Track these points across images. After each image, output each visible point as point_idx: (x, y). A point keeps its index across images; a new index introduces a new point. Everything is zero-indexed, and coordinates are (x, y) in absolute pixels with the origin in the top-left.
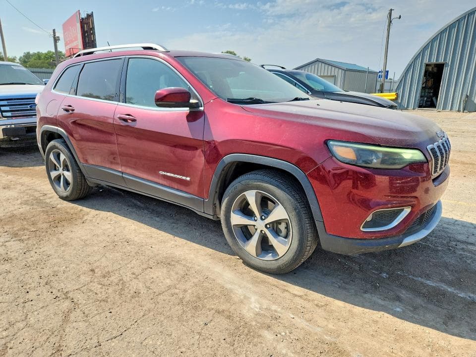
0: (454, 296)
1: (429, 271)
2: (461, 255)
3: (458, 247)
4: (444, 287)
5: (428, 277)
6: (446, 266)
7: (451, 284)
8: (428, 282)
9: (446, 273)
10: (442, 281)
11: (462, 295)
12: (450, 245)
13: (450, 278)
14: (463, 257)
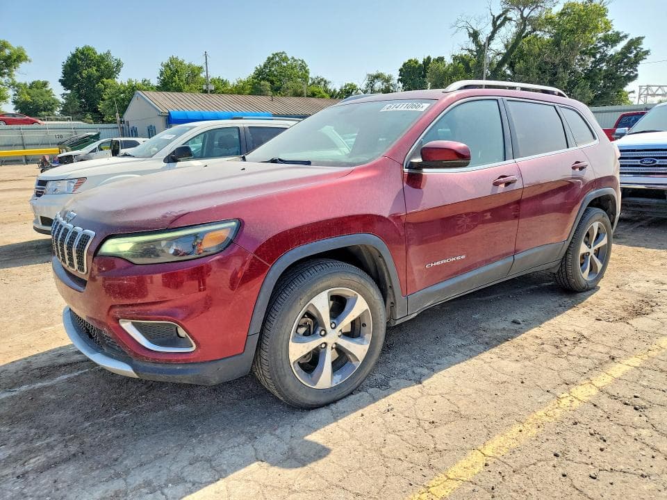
0: (31, 382)
1: (74, 387)
2: (50, 436)
3: (61, 445)
4: (46, 383)
5: (69, 381)
6: (60, 405)
7: (41, 390)
8: (66, 377)
9: (53, 397)
10: (52, 386)
11: (24, 388)
12: (77, 442)
13: (46, 395)
14: (44, 433)
